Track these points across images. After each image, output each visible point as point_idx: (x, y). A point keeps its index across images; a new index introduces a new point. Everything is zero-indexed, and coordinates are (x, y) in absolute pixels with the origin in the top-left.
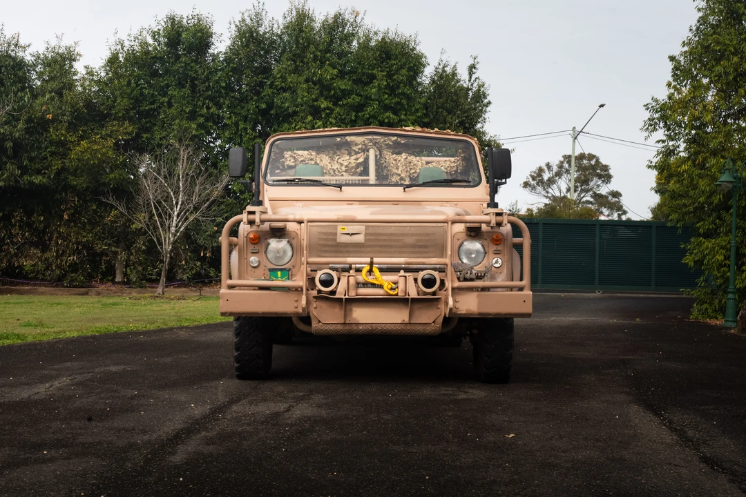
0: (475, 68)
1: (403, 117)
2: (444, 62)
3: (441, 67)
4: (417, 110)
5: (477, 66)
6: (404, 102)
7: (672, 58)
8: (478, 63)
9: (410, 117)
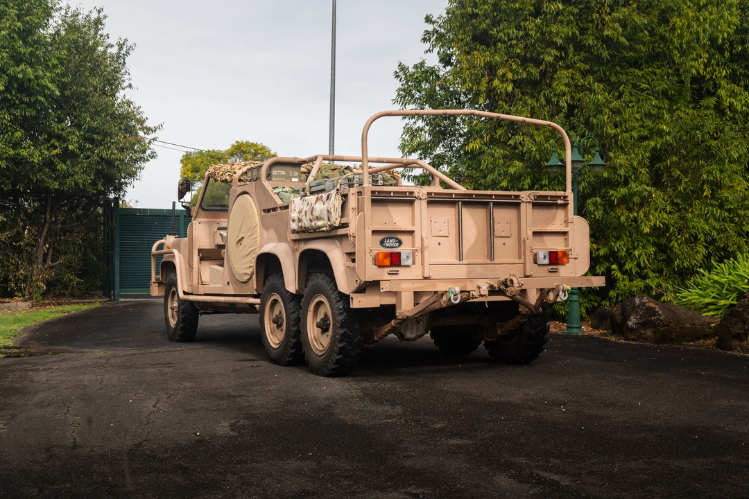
0: (101, 23)
1: (41, 73)
2: (73, 9)
3: (70, 14)
4: (55, 66)
5: (103, 22)
6: (40, 53)
7: (428, 19)
8: (105, 17)
9: (48, 74)
